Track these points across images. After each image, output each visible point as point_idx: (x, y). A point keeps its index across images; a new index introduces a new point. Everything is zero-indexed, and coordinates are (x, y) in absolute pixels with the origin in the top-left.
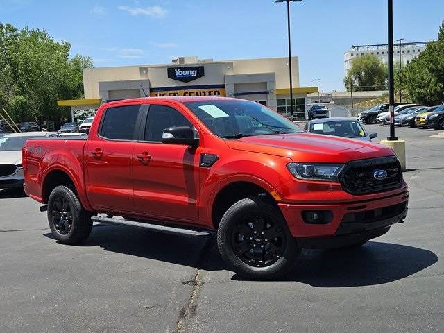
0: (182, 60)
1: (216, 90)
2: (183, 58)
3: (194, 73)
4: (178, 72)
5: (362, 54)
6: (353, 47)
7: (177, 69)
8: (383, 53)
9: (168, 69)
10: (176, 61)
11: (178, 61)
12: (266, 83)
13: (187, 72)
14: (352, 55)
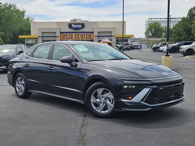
0: (75, 20)
1: (89, 34)
2: (75, 19)
3: (80, 26)
4: (73, 25)
5: (153, 22)
6: (149, 19)
7: (73, 24)
8: (162, 22)
9: (69, 24)
10: (72, 20)
11: (73, 21)
12: (111, 32)
13: (77, 26)
14: (149, 22)
